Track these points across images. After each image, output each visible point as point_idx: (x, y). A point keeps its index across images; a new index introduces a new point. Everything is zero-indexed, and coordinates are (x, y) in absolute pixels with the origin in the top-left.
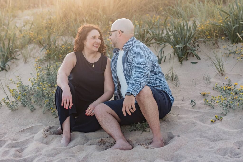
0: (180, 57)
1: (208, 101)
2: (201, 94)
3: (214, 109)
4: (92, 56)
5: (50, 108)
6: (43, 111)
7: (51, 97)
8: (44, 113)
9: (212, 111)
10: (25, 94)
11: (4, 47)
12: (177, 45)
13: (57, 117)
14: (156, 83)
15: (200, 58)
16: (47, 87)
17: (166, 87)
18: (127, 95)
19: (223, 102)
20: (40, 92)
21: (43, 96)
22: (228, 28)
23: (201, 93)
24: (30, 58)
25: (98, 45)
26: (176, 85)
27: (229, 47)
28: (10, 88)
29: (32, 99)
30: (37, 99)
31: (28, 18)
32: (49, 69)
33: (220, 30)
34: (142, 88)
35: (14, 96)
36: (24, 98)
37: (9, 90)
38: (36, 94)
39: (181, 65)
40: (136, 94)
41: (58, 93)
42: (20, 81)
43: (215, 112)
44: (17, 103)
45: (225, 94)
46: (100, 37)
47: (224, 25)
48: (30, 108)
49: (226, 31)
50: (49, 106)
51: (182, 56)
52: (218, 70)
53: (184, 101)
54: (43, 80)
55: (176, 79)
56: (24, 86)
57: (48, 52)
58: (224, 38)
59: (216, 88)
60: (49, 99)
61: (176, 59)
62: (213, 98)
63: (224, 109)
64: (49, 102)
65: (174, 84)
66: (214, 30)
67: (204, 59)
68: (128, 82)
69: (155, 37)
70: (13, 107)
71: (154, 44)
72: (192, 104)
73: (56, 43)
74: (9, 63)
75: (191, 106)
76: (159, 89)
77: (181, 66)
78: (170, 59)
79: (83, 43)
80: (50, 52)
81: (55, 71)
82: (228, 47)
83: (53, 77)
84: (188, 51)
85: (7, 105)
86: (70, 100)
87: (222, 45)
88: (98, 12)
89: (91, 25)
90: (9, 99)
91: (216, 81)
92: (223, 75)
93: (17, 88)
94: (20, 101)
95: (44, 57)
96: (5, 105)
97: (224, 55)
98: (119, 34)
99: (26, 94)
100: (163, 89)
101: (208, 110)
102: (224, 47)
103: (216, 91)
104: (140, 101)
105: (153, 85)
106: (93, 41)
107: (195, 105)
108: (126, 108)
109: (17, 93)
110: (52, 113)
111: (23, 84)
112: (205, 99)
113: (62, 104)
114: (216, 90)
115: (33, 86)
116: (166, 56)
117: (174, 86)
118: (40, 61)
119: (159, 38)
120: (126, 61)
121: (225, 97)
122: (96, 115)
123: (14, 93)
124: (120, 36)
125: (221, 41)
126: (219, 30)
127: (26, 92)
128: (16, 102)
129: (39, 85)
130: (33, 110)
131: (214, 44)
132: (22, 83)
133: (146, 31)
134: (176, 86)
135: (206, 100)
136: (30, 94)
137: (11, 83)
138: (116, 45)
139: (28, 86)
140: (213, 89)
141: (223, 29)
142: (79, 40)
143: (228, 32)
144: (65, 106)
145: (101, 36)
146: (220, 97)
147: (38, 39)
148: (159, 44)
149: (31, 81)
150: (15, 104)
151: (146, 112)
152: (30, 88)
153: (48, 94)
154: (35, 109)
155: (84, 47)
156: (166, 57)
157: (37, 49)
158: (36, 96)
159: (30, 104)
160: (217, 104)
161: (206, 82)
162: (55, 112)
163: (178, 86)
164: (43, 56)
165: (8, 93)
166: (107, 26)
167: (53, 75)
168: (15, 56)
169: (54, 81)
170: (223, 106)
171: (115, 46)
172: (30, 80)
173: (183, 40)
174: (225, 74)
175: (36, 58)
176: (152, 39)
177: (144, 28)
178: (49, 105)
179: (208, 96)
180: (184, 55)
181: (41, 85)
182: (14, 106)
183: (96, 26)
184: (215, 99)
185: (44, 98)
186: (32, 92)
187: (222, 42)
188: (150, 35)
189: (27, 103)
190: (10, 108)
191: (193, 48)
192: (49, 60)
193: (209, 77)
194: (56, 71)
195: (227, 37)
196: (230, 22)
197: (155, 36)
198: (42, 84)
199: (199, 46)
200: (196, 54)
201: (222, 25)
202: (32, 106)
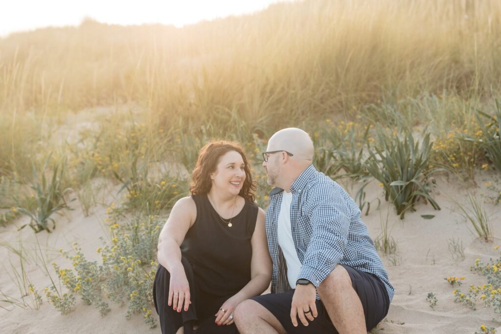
0: (399, 205)
1: (462, 295)
2: (446, 281)
3: (475, 311)
4: (227, 204)
5: (141, 308)
6: (127, 314)
7: (142, 285)
8: (129, 318)
9: (472, 315)
10: (90, 279)
11: (44, 185)
12: (392, 181)
13: (155, 327)
14: (358, 260)
15: (441, 206)
16: (134, 266)
17: (379, 266)
18: (300, 284)
19: (494, 297)
20: (118, 276)
21: (127, 283)
22: (494, 147)
23: (446, 279)
24: (96, 206)
25: (240, 182)
26: (394, 261)
27: (497, 184)
28: (59, 267)
29: (105, 289)
30: (113, 289)
31: (89, 125)
32: (136, 229)
33: (478, 150)
34: (330, 270)
35: (66, 284)
36: (88, 289)
37: (57, 271)
38: (112, 279)
39: (401, 220)
40: (318, 282)
41: (159, 280)
42: (79, 253)
43: (479, 319)
44: (73, 299)
45: (497, 281)
46: (244, 166)
47: (486, 141)
48: (101, 308)
49: (489, 153)
50: (138, 304)
51: (404, 203)
52: (478, 231)
53: (413, 295)
54: (126, 250)
55: (394, 249)
56: (87, 262)
57: (131, 194)
58: (487, 167)
59: (476, 267)
60: (139, 291)
61: (391, 209)
62: (473, 288)
63: (496, 311)
64: (138, 296)
65: (390, 260)
66: (464, 150)
67: (447, 208)
68: (301, 257)
69: (346, 165)
70: (66, 306)
71: (343, 178)
72: (430, 301)
73: (149, 175)
74: (53, 216)
75: (428, 304)
76: (364, 270)
77: (402, 222)
78: (378, 209)
79: (209, 178)
80: (136, 194)
81: (148, 233)
82: (495, 185)
83: (145, 246)
84: (415, 193)
85: (54, 301)
86: (185, 294)
87: (484, 180)
88: (230, 115)
89: (225, 143)
90: (56, 290)
91: (474, 253)
92: (487, 242)
93: (74, 267)
94: (81, 295)
95: (124, 204)
96: (48, 301)
97: (488, 200)
98: (284, 158)
99: (92, 279)
100: (373, 271)
101: (464, 313)
102: (486, 184)
103: (477, 274)
104: (328, 297)
105: (352, 263)
106: (230, 173)
107: (437, 303)
108: (297, 310)
109: (73, 278)
110: (145, 318)
111: (85, 259)
112: (457, 291)
113: (170, 303)
114: (476, 272)
115: (104, 264)
116: (370, 202)
117: (389, 264)
118: (117, 212)
119: (354, 167)
120: (299, 214)
121: (495, 286)
122: (237, 324)
123: (69, 278)
124: (285, 162)
125: (480, 173)
126: (476, 152)
127: (90, 274)
128: (71, 295)
129: (118, 261)
130: (106, 312)
131: (466, 180)
132: (83, 257)
133: (327, 152)
134: (395, 263)
135: (460, 293)
136: (99, 280)
137: (59, 255)
138: (277, 181)
139: (95, 263)
140: (471, 271)
141: (483, 149)
142: (201, 172)
143: (495, 156)
144: (174, 306)
145: (246, 163)
146: (488, 286)
147: (110, 168)
148: (355, 180)
149: (101, 253)
150: (70, 300)
151: (339, 320)
152: (100, 267)
153: (137, 280)
154: (109, 311)
155: (210, 186)
156: (371, 206)
157: (109, 187)
158: (111, 284)
159: (100, 300)
160: (482, 301)
161: (455, 256)
162: (151, 316)
163: (397, 264)
164: (123, 202)
165: (55, 277)
166: (249, 142)
167: (145, 242)
168: (66, 202)
169: (147, 253)
170: (494, 305)
171: (273, 183)
172: (99, 251)
173: (405, 171)
174: (492, 239)
175: (109, 206)
176: (341, 168)
177: (325, 148)
178: (138, 302)
179: (461, 284)
180: (408, 201)
181: (122, 262)
182: (68, 303)
183: (235, 144)
184: (478, 292)
185: (128, 288)
186: (103, 275)
187: (481, 175)
188: (336, 160)
189: (93, 299)
190: (60, 309)
191: (424, 186)
192: (134, 210)
193: (460, 245)
194: (151, 232)
195: (493, 166)
196: (498, 135)
197: (345, 163)
198: (124, 259)
199: (435, 181)
200: (432, 200)
201: (481, 140)
202: (103, 305)
